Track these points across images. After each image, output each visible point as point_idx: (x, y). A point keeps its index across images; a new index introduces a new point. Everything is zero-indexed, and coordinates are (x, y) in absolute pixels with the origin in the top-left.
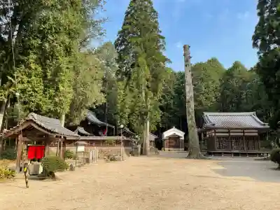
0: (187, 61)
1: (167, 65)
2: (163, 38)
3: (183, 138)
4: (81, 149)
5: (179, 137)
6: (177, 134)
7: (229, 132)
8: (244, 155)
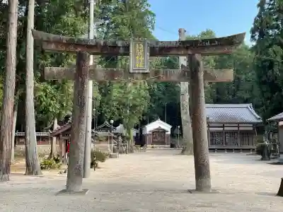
3: (169, 133)
5: (164, 131)
6: (163, 127)
7: (223, 127)
8: (238, 150)
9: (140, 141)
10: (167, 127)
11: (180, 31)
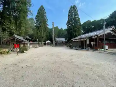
0: (53, 26)
1: (48, 26)
2: (47, 20)
4: (28, 45)
9: (45, 44)
10: (50, 42)
11: (53, 22)
